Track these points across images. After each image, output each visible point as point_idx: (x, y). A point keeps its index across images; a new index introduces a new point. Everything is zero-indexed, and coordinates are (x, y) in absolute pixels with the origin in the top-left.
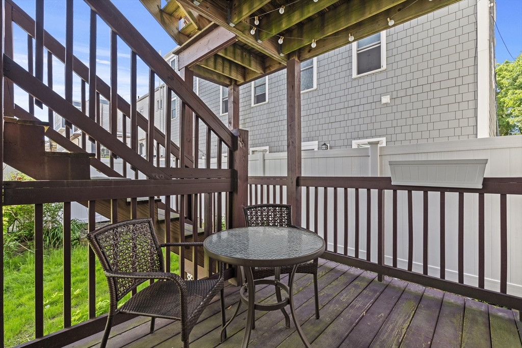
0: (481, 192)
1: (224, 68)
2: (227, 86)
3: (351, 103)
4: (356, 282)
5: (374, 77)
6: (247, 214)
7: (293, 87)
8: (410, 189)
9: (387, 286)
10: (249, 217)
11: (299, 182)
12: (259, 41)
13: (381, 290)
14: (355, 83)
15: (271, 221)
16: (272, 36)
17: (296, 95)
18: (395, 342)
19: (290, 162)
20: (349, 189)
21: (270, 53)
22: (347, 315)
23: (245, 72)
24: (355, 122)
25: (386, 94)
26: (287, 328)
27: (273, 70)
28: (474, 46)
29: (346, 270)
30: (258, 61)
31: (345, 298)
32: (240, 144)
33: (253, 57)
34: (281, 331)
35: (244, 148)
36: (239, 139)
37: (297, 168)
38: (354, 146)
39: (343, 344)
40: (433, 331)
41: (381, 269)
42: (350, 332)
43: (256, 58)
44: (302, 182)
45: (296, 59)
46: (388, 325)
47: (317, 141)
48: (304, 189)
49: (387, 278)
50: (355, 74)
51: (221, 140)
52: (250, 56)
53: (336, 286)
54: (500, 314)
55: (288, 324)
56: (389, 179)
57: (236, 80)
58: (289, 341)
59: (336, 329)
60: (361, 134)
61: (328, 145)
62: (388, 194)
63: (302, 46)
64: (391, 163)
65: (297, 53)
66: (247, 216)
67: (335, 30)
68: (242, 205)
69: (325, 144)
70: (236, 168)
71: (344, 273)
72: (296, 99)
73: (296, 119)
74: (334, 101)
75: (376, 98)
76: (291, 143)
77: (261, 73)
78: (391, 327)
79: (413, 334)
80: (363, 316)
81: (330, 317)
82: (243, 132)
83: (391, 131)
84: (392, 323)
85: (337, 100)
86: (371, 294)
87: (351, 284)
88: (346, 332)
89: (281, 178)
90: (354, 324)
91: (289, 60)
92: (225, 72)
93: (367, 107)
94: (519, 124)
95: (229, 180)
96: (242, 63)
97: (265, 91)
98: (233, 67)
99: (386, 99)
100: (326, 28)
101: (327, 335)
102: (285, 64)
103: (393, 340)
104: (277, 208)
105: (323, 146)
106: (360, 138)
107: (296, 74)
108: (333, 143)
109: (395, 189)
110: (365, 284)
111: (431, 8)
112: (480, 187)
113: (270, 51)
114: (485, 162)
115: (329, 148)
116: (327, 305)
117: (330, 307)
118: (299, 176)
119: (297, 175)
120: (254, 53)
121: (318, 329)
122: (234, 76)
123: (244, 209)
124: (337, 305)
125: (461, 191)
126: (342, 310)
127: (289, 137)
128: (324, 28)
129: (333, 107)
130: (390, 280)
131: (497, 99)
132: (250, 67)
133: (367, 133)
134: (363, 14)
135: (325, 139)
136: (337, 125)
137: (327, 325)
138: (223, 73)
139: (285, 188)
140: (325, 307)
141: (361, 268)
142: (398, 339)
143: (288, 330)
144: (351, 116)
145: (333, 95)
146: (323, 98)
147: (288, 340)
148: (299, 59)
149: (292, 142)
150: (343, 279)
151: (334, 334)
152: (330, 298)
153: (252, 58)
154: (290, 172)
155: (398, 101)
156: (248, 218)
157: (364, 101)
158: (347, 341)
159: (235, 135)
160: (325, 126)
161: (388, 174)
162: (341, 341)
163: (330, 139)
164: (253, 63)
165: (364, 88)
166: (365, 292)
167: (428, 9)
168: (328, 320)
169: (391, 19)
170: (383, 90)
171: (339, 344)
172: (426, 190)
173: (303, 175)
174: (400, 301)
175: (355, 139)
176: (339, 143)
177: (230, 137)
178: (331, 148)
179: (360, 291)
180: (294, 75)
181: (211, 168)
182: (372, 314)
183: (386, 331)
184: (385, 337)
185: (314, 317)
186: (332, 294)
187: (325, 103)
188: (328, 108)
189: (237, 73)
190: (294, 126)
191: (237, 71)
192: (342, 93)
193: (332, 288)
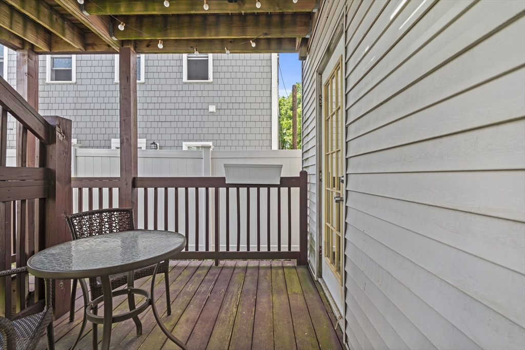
0: (279, 187)
1: (14, 22)
2: (15, 48)
3: (182, 106)
4: (198, 272)
5: (202, 86)
6: (73, 223)
7: (128, 78)
8: (238, 186)
9: (223, 268)
10: (77, 227)
11: (135, 183)
12: (85, 13)
13: (219, 272)
14: (186, 87)
15: (115, 227)
16: (104, 14)
17: (132, 88)
18: (235, 306)
19: (124, 161)
20: (189, 189)
21: (99, 32)
22: (195, 302)
23: (50, 39)
24: (185, 125)
25: (213, 103)
26: (138, 337)
27: (98, 50)
28: (270, 83)
29: (187, 264)
30: (75, 33)
31: (191, 288)
32: (59, 136)
33: (69, 25)
34: (132, 341)
35: (65, 142)
36: (57, 129)
37: (133, 168)
38: (185, 148)
39: (197, 325)
40: (256, 289)
41: (217, 256)
42: (201, 314)
43: (73, 28)
44: (138, 183)
45: (132, 49)
46: (228, 296)
47: (145, 139)
48: (141, 191)
49: (222, 263)
50: (185, 79)
51: (26, 128)
52: (63, 23)
53: (181, 281)
54: (288, 265)
55: (140, 331)
56: (224, 179)
57: (33, 45)
58: (144, 347)
59: (188, 316)
60: (191, 137)
61: (158, 144)
62: (222, 190)
63: (141, 38)
64: (226, 166)
65: (133, 43)
66: (74, 226)
67: (178, 37)
68: (63, 215)
69: (154, 143)
70: (51, 166)
71: (186, 268)
72: (132, 92)
73: (132, 115)
74: (165, 100)
75: (204, 106)
76: (125, 140)
77: (80, 49)
78: (230, 297)
79: (245, 296)
80: (209, 297)
81: (180, 309)
82: (64, 121)
83: (216, 137)
84: (230, 294)
85: (168, 100)
86: (211, 278)
87: (195, 275)
88: (197, 315)
89: (110, 179)
90: (203, 306)
91: (123, 46)
92: (14, 27)
93: (197, 112)
94: (289, 141)
95: (41, 182)
96: (51, 27)
97: (71, 66)
98: (29, 26)
99: (212, 108)
100: (169, 31)
101: (181, 324)
102: (117, 49)
103: (233, 306)
104: (115, 213)
105: (152, 145)
106: (190, 141)
107: (132, 65)
108: (163, 144)
109: (228, 186)
110: (205, 271)
111: (251, 50)
112: (279, 183)
113: (99, 28)
114: (281, 166)
115: (158, 147)
116: (176, 300)
117: (179, 300)
118: (135, 176)
119: (133, 176)
120: (70, 21)
121: (172, 322)
122: (31, 38)
123: (68, 219)
124: (185, 297)
125: (269, 186)
126: (190, 299)
127: (123, 133)
128: (167, 29)
129: (162, 106)
130: (224, 263)
131: (279, 122)
132: (64, 36)
133: (197, 137)
134: (204, 34)
135: (154, 137)
136: (168, 125)
137: (179, 317)
138: (11, 28)
139: (116, 191)
140: (174, 302)
141: (200, 259)
142: (236, 303)
143: (140, 338)
144: (182, 118)
145: (163, 94)
146: (152, 94)
147: (142, 346)
148: (135, 50)
149: (127, 139)
150: (187, 273)
151: (187, 321)
152: (177, 293)
153: (66, 26)
154: (124, 172)
155: (222, 112)
156: (75, 229)
157: (193, 106)
158: (199, 322)
159: (51, 123)
160: (155, 124)
161: (223, 175)
162: (195, 323)
163: (160, 138)
164: (68, 32)
165: (194, 94)
166: (207, 277)
167: (250, 50)
168: (179, 311)
169: (227, 49)
170: (210, 100)
171: (193, 326)
172: (258, 186)
173: (139, 175)
174: (233, 276)
175: (185, 141)
176: (169, 143)
177: (42, 126)
178: (161, 147)
179: (203, 278)
180: (130, 66)
181: (7, 166)
182: (215, 293)
183: (228, 301)
184: (227, 305)
185: (166, 314)
186: (179, 289)
187: (154, 100)
188: (157, 106)
189: (37, 37)
190: (130, 121)
191: (37, 33)
192: (172, 94)
193: (177, 283)
